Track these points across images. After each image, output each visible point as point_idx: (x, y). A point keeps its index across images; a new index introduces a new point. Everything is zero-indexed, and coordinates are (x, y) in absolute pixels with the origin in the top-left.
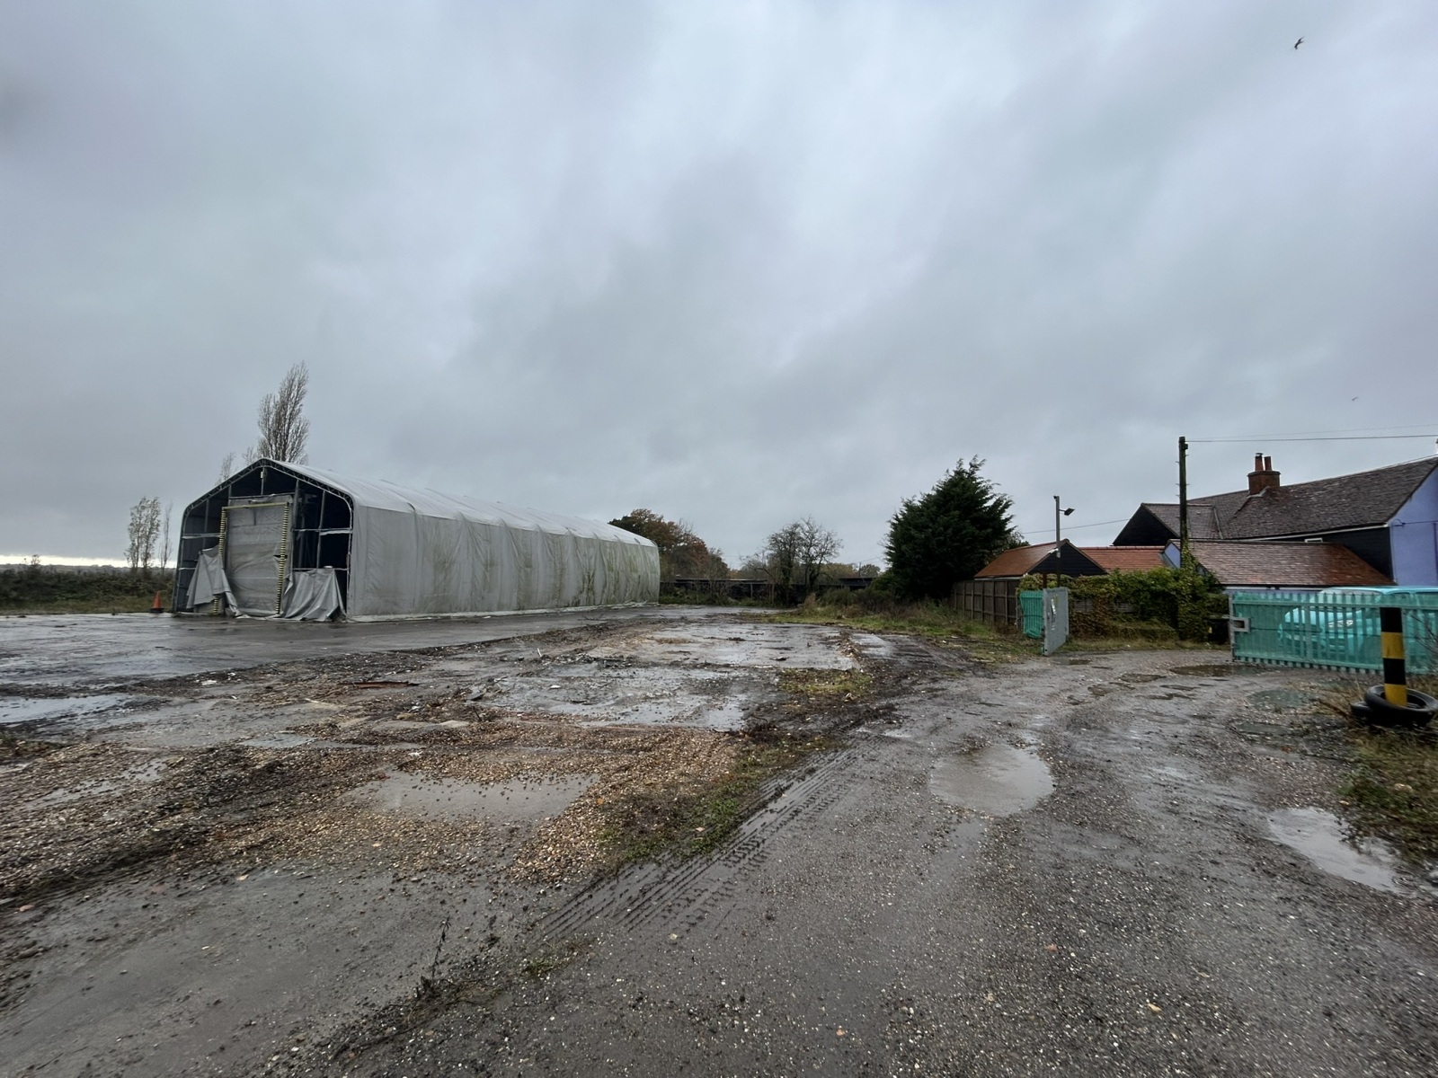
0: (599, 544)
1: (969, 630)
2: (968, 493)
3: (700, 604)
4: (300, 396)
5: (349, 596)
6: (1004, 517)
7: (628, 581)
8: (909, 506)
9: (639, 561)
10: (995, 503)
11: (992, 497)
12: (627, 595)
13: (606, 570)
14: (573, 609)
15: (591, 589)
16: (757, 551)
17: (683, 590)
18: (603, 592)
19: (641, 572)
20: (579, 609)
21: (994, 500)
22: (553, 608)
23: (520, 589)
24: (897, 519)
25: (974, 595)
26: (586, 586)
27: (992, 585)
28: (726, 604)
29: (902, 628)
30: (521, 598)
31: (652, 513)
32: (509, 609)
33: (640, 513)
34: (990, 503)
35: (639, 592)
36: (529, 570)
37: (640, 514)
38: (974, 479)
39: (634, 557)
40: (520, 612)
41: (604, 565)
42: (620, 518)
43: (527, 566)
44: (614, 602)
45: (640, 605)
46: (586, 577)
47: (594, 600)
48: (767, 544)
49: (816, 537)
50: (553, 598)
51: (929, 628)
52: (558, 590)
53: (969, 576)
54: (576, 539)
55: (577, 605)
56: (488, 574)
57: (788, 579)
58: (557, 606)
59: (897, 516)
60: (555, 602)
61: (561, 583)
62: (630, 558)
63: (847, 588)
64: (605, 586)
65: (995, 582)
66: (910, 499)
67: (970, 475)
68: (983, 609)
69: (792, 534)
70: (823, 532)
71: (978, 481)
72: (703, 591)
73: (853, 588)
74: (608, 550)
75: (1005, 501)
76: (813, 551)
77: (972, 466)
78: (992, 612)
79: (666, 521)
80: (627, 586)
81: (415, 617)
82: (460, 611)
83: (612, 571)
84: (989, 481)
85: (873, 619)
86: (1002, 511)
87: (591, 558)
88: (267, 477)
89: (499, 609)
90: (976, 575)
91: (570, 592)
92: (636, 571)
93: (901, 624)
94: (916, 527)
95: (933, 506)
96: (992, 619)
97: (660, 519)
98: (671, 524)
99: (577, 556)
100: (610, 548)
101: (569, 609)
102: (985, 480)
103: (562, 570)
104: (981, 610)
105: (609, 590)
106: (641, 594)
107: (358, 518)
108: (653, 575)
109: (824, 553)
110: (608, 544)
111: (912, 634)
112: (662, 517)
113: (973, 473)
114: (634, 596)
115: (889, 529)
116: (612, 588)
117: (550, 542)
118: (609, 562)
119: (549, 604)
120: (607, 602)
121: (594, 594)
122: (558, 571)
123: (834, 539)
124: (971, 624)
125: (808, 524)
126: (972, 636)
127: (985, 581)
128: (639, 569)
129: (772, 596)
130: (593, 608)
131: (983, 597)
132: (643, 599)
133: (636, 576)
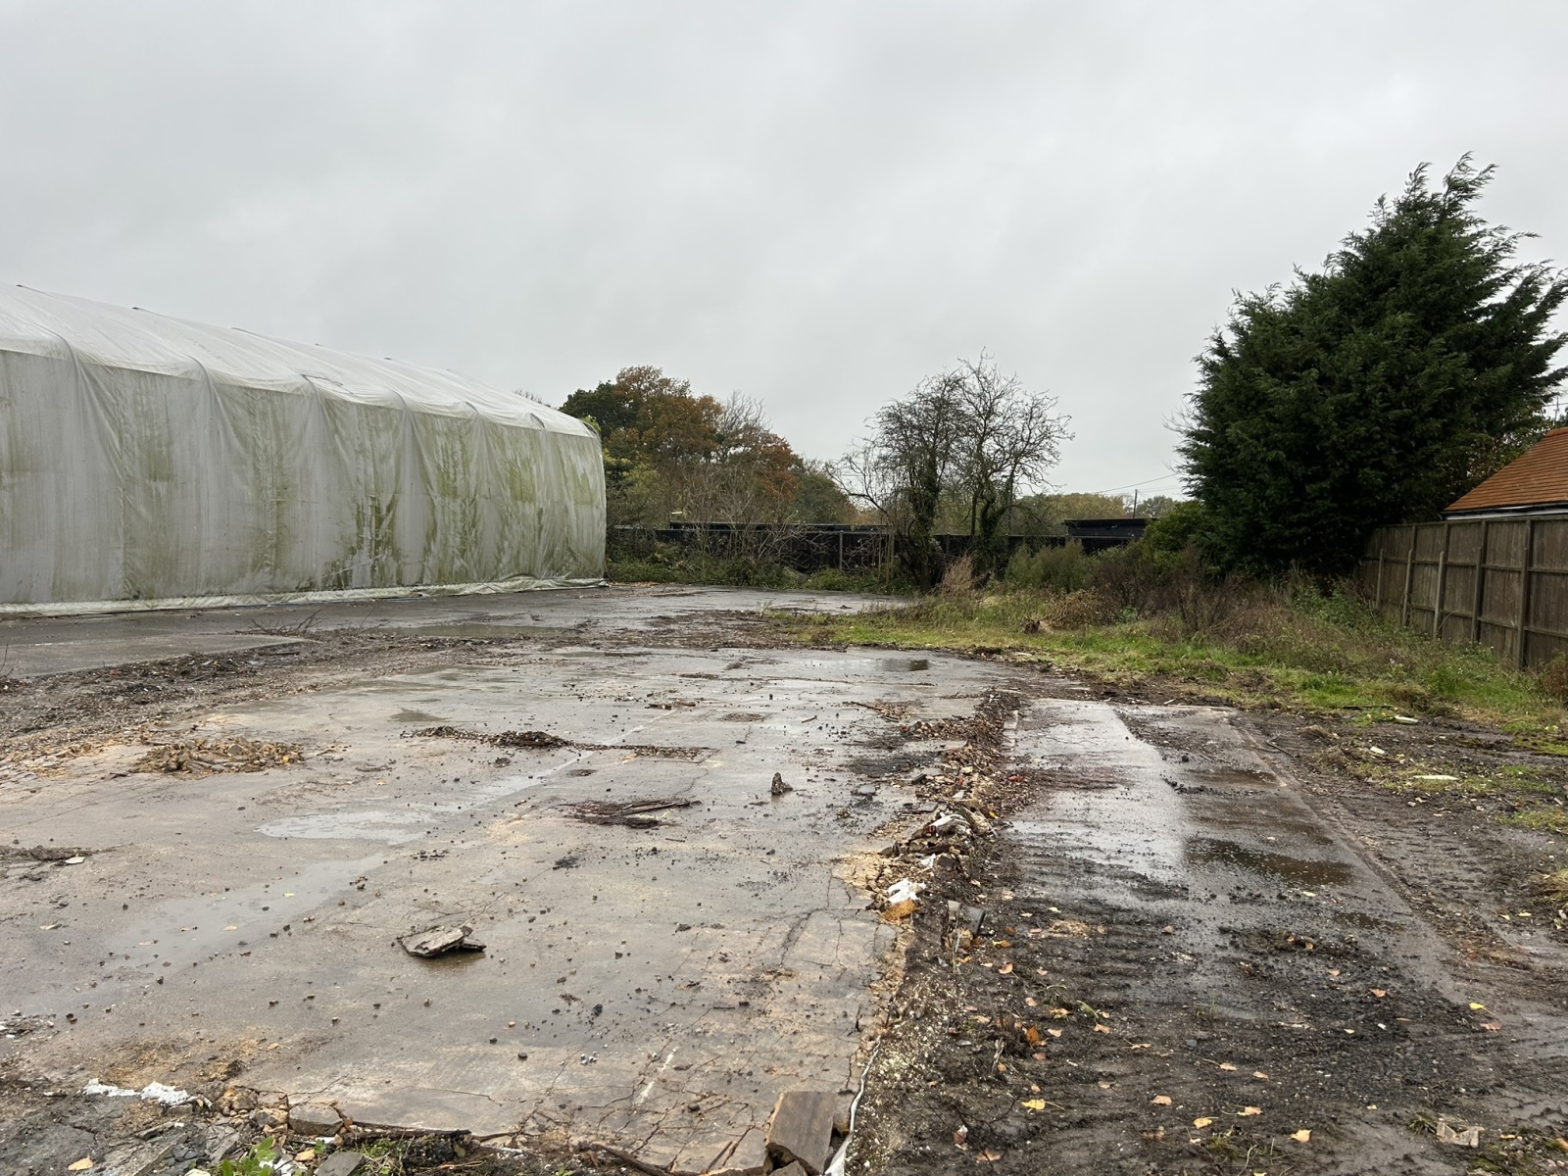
1: (1448, 686)
2: (1448, 261)
6: (1540, 340)
7: (505, 522)
8: (1257, 312)
9: (541, 473)
10: (1518, 291)
11: (1507, 278)
12: (505, 559)
13: (435, 493)
14: (329, 596)
15: (385, 543)
16: (850, 451)
17: (673, 548)
18: (427, 551)
19: (542, 500)
20: (348, 595)
21: (1517, 282)
22: (258, 594)
23: (131, 542)
24: (1221, 351)
25: (1446, 566)
26: (367, 534)
27: (1521, 534)
28: (776, 584)
30: (139, 564)
32: (96, 596)
34: (1502, 296)
35: (542, 553)
36: (162, 487)
38: (1460, 225)
39: (526, 463)
40: (138, 605)
41: (426, 480)
43: (154, 477)
44: (464, 577)
45: (549, 583)
46: (369, 512)
47: (399, 573)
48: (877, 432)
49: (999, 409)
50: (256, 566)
51: (1310, 675)
52: (271, 546)
53: (1435, 508)
54: (330, 407)
55: (342, 582)
57: (924, 522)
58: (272, 588)
59: (1220, 341)
60: (263, 577)
61: (280, 527)
62: (512, 463)
63: (1074, 545)
64: (431, 535)
65: (1533, 523)
66: (1263, 294)
67: (1444, 213)
68: (1480, 611)
69: (941, 405)
70: (1019, 396)
71: (1471, 230)
72: (717, 551)
73: (1090, 547)
74: (441, 441)
75: (1545, 290)
76: (990, 446)
77: (1453, 185)
78: (1515, 623)
80: (503, 537)
83: (455, 495)
84: (1502, 229)
85: (1129, 637)
86: (1541, 315)
87: (384, 459)
89: (58, 596)
90: (1453, 507)
91: (315, 548)
92: (532, 499)
93: (1216, 655)
94: (1275, 369)
95: (1328, 306)
96: (1514, 643)
99: (336, 452)
100: (449, 433)
101: (313, 596)
102: (1489, 227)
103: (283, 489)
104: (1472, 614)
105: (445, 545)
106: (550, 555)
108: (584, 510)
109: (1023, 453)
110: (440, 425)
112: (687, 385)
113: (1454, 206)
114: (524, 562)
115: (1196, 382)
116: (455, 541)
117: (240, 412)
118: (443, 474)
119: (244, 583)
120: (440, 579)
121: (396, 555)
122: (270, 494)
123: (1050, 414)
125: (977, 373)
127: (1488, 522)
128: (539, 494)
129: (892, 562)
130: (400, 591)
131: (1483, 571)
132: (556, 570)
133: (530, 510)
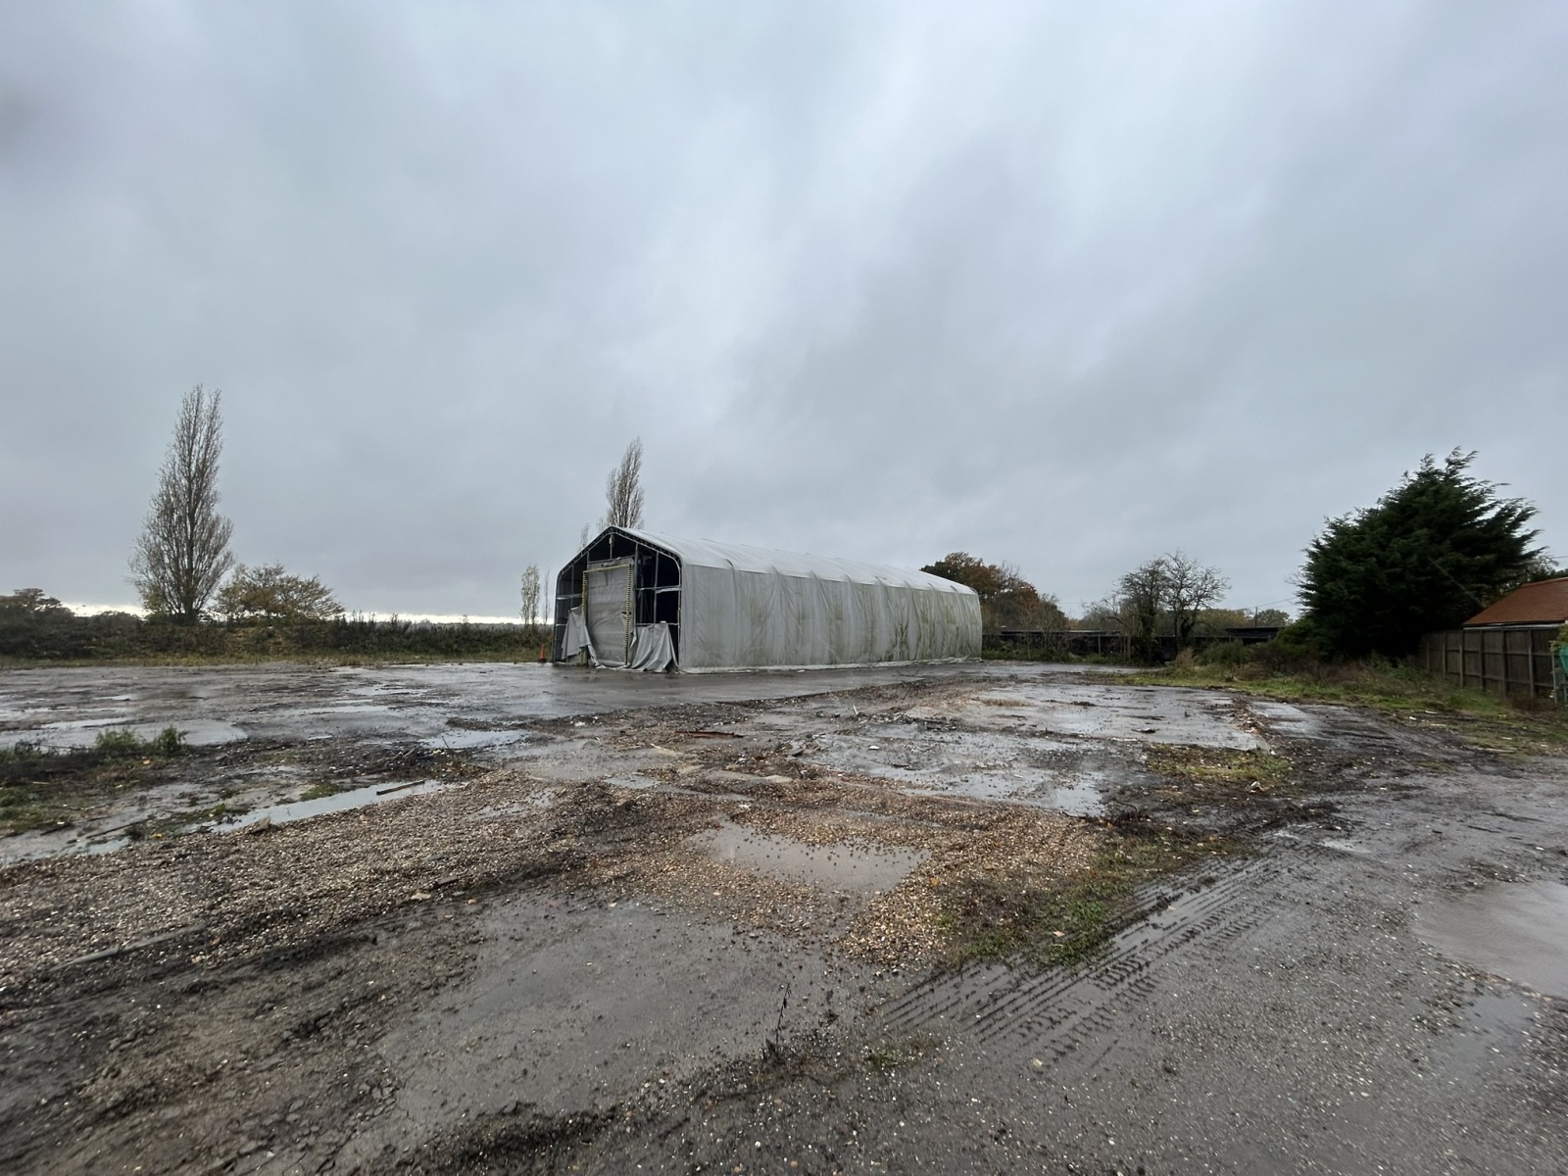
0: (910, 593)
1: (1456, 702)
2: (1447, 503)
3: (1032, 660)
4: (636, 468)
5: (680, 649)
6: (1518, 534)
7: (945, 633)
8: (1340, 529)
9: (957, 612)
10: (1499, 514)
11: (1492, 506)
12: (945, 649)
13: (921, 621)
14: (886, 664)
15: (904, 643)
16: (1106, 597)
17: (1010, 643)
18: (918, 646)
19: (959, 623)
20: (892, 664)
21: (1497, 509)
22: (865, 663)
23: (831, 643)
24: (1318, 545)
25: (1464, 652)
26: (899, 639)
27: (1500, 636)
28: (1066, 661)
29: (1335, 696)
30: (833, 651)
31: (970, 556)
32: (821, 663)
33: (956, 557)
34: (1490, 515)
35: (958, 646)
36: (839, 622)
37: (955, 559)
38: (1458, 482)
39: (952, 607)
40: (833, 667)
41: (918, 616)
42: (932, 564)
43: (837, 619)
44: (930, 657)
45: (960, 660)
46: (899, 630)
47: (908, 655)
48: (1118, 586)
49: (1189, 576)
50: (865, 652)
51: (1381, 697)
52: (870, 644)
53: (1455, 623)
54: (886, 589)
55: (890, 659)
56: (800, 627)
57: (1148, 630)
58: (869, 661)
59: (1317, 542)
60: (867, 656)
61: (872, 637)
62: (947, 607)
63: (1238, 641)
64: (919, 639)
65: (1505, 632)
66: (1342, 518)
67: (1447, 476)
68: (1484, 673)
69: (1153, 573)
70: (1199, 569)
71: (1464, 484)
72: (1035, 645)
73: (1247, 642)
74: (922, 600)
75: (1519, 511)
76: (1184, 593)
77: (1450, 463)
78: (1502, 677)
79: (986, 564)
80: (944, 639)
81: (736, 669)
82: (776, 664)
83: (927, 622)
84: (1486, 482)
85: (1283, 683)
86: (1516, 525)
87: (904, 609)
88: (614, 543)
89: (812, 663)
90: (1467, 623)
91: (883, 645)
92: (954, 623)
93: (1332, 690)
94: (1351, 557)
95: (1380, 526)
96: (1502, 687)
97: (979, 563)
98: (992, 568)
99: (888, 607)
100: (924, 596)
101: (882, 664)
102: (1478, 481)
103: (873, 622)
104: (1480, 674)
105: (924, 643)
106: (961, 648)
107: (685, 576)
108: (974, 626)
109: (1201, 596)
110: (921, 593)
111: (1352, 705)
112: (981, 560)
113: (1453, 472)
114: (952, 651)
115: (1307, 560)
116: (927, 641)
117: (860, 593)
118: (923, 613)
119: (861, 659)
120: (923, 657)
121: (907, 647)
122: (870, 624)
123: (1216, 577)
124: (1460, 694)
125: (1175, 559)
126: (1464, 712)
127: (1484, 631)
128: (957, 620)
129: (1129, 651)
130: (908, 663)
131: (1483, 655)
132: (963, 654)
133: (954, 628)
